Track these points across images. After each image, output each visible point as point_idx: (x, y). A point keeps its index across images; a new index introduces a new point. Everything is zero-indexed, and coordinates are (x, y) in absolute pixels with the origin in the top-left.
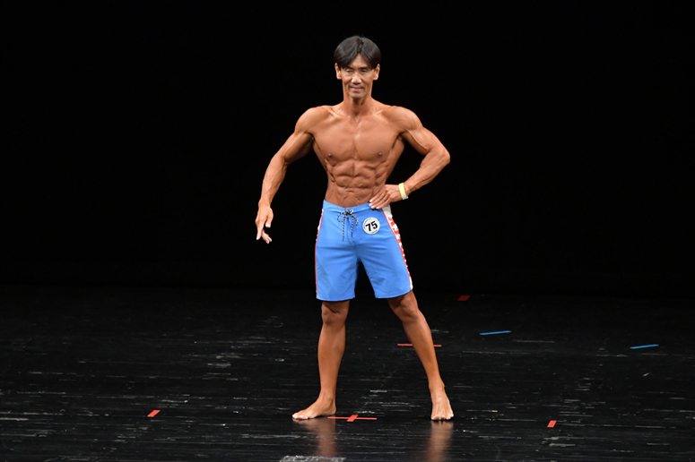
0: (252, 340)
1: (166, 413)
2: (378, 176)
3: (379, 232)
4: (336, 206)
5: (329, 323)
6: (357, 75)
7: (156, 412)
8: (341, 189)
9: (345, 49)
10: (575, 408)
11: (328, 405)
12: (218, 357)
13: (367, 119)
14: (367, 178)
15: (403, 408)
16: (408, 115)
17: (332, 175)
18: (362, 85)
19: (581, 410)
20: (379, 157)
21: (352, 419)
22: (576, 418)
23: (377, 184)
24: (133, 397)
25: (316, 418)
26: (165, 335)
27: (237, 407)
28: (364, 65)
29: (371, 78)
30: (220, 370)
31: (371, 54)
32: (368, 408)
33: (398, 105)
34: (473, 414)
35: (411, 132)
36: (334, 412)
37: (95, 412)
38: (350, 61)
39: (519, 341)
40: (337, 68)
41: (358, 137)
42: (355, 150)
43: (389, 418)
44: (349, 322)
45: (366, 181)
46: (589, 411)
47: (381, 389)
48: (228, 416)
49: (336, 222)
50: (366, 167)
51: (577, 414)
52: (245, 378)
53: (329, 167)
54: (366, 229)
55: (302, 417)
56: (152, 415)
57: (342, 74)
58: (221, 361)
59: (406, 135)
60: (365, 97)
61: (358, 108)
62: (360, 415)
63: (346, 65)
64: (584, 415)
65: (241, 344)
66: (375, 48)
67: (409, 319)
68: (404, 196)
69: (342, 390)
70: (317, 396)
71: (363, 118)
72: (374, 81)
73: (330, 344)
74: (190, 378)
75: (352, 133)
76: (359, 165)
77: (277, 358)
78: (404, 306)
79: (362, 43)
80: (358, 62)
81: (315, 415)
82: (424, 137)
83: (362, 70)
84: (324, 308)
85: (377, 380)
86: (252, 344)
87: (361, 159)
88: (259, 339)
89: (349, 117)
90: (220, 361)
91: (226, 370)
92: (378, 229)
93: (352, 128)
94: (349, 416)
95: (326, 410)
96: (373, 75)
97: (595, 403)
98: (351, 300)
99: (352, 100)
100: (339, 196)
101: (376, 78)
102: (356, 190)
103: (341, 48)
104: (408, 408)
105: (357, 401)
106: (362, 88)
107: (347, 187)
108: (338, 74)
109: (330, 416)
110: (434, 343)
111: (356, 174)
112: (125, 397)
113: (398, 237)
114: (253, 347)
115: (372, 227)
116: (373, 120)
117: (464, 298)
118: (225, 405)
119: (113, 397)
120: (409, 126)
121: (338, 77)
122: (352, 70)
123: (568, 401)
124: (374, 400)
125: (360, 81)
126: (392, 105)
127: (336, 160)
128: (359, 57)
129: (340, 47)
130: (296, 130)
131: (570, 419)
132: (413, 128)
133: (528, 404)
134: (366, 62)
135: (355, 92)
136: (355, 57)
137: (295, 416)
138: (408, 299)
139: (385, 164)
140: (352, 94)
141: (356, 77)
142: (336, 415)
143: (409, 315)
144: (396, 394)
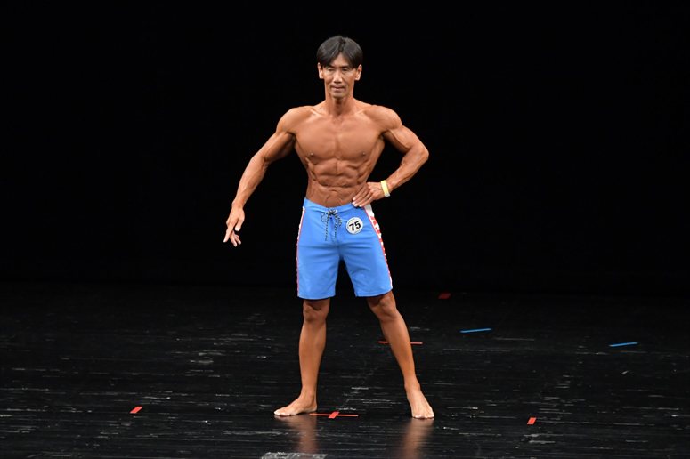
0: (234, 337)
1: (148, 410)
2: (360, 176)
3: (362, 231)
4: (318, 206)
5: (310, 321)
6: (338, 75)
7: (138, 408)
8: (323, 188)
9: (326, 48)
10: (555, 405)
11: (310, 402)
12: (201, 354)
13: (350, 119)
14: (350, 177)
15: (385, 405)
16: (389, 115)
17: (314, 173)
18: (343, 84)
19: (561, 407)
20: (362, 157)
21: (333, 416)
22: (555, 416)
23: (359, 183)
24: (116, 394)
25: (297, 414)
26: (148, 332)
27: (219, 404)
28: (345, 64)
29: (352, 78)
30: (202, 367)
31: (352, 54)
32: (350, 405)
33: (378, 104)
34: (454, 411)
35: (393, 131)
36: (315, 409)
37: (78, 408)
38: (332, 60)
39: (499, 339)
40: (319, 67)
41: (340, 136)
42: (338, 149)
43: (370, 415)
44: (329, 320)
45: (349, 181)
46: (568, 409)
47: (361, 386)
48: (210, 412)
49: (320, 223)
50: (349, 166)
51: (556, 411)
52: (227, 375)
53: (310, 165)
54: (350, 229)
55: (284, 414)
56: (135, 411)
57: (324, 74)
58: (204, 358)
59: (387, 134)
60: (347, 96)
61: (340, 108)
62: (341, 412)
63: (327, 63)
64: (564, 412)
65: (223, 341)
66: (357, 48)
67: (388, 318)
68: (387, 194)
69: (323, 387)
70: (300, 393)
71: (345, 117)
72: (356, 82)
73: (311, 341)
74: (173, 375)
75: (335, 133)
76: (342, 164)
77: (260, 355)
78: (383, 305)
79: (345, 43)
80: (340, 61)
81: (297, 412)
82: (405, 136)
83: (343, 69)
84: (305, 306)
85: (358, 377)
86: (234, 342)
87: (344, 158)
88: (241, 336)
89: (331, 116)
90: (202, 358)
91: (208, 367)
92: (361, 229)
93: (334, 127)
94: (331, 413)
95: (308, 407)
96: (355, 74)
97: (574, 400)
98: (331, 298)
99: (334, 100)
100: (322, 196)
101: (358, 79)
102: (340, 189)
103: (324, 48)
104: (389, 405)
105: (338, 398)
106: (343, 87)
107: (330, 186)
108: (320, 73)
109: (312, 412)
110: (411, 341)
111: (339, 173)
112: (108, 393)
113: (380, 235)
114: (235, 344)
115: (355, 227)
116: (355, 119)
117: (445, 296)
118: (207, 401)
119: (96, 394)
120: (391, 125)
121: (321, 77)
122: (333, 69)
123: (547, 398)
124: (355, 397)
125: (341, 80)
126: (372, 104)
127: (317, 159)
128: (340, 57)
129: (323, 46)
130: (277, 130)
131: (549, 416)
132: (394, 128)
133: (509, 401)
134: (346, 60)
135: (337, 91)
136: (337, 56)
137: (278, 412)
138: (387, 298)
139: (367, 163)
140: (334, 94)
141: (337, 76)
142: (317, 412)
143: (388, 314)
144: (377, 391)
